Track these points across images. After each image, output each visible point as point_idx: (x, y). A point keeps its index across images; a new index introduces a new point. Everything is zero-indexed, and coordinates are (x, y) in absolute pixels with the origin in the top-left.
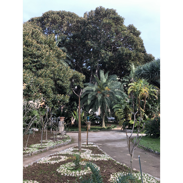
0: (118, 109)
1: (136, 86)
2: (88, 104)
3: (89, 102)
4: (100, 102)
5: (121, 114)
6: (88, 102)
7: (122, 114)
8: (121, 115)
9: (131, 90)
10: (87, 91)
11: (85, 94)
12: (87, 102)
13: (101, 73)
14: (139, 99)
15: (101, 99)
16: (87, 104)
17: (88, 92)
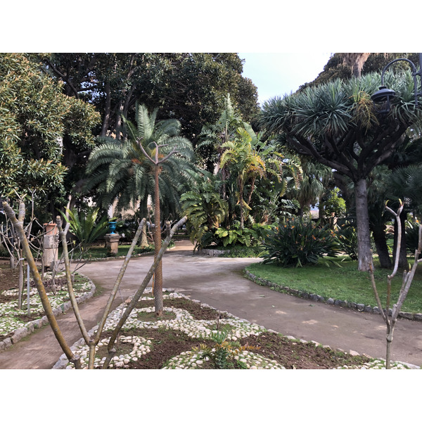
0: (191, 204)
1: (238, 150)
2: (108, 191)
3: (110, 185)
4: (142, 185)
5: (200, 214)
6: (108, 186)
7: (201, 216)
8: (199, 217)
9: (227, 158)
10: (102, 157)
11: (98, 164)
12: (106, 184)
13: (141, 111)
14: (241, 180)
15: (142, 179)
16: (106, 190)
17: (107, 160)
